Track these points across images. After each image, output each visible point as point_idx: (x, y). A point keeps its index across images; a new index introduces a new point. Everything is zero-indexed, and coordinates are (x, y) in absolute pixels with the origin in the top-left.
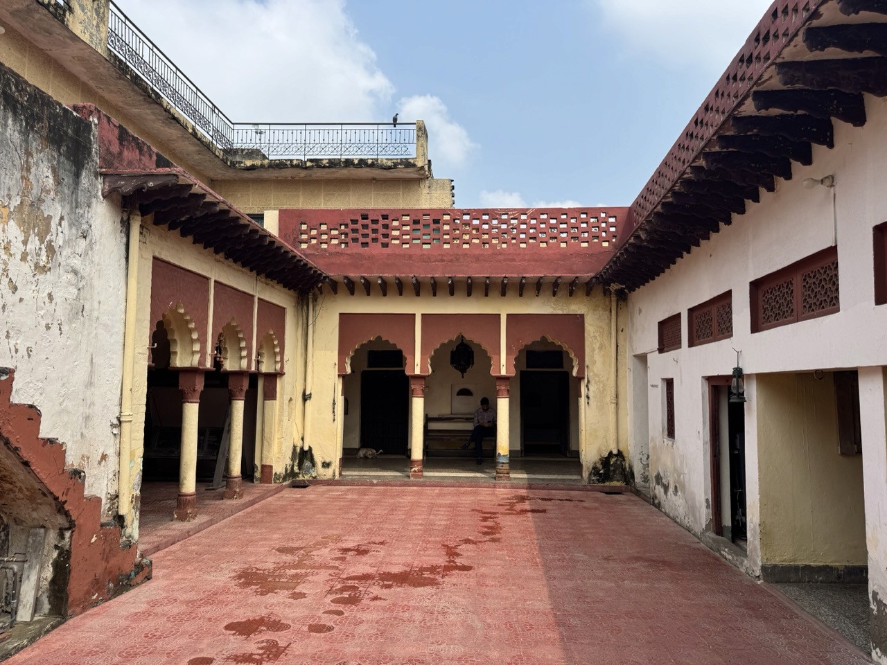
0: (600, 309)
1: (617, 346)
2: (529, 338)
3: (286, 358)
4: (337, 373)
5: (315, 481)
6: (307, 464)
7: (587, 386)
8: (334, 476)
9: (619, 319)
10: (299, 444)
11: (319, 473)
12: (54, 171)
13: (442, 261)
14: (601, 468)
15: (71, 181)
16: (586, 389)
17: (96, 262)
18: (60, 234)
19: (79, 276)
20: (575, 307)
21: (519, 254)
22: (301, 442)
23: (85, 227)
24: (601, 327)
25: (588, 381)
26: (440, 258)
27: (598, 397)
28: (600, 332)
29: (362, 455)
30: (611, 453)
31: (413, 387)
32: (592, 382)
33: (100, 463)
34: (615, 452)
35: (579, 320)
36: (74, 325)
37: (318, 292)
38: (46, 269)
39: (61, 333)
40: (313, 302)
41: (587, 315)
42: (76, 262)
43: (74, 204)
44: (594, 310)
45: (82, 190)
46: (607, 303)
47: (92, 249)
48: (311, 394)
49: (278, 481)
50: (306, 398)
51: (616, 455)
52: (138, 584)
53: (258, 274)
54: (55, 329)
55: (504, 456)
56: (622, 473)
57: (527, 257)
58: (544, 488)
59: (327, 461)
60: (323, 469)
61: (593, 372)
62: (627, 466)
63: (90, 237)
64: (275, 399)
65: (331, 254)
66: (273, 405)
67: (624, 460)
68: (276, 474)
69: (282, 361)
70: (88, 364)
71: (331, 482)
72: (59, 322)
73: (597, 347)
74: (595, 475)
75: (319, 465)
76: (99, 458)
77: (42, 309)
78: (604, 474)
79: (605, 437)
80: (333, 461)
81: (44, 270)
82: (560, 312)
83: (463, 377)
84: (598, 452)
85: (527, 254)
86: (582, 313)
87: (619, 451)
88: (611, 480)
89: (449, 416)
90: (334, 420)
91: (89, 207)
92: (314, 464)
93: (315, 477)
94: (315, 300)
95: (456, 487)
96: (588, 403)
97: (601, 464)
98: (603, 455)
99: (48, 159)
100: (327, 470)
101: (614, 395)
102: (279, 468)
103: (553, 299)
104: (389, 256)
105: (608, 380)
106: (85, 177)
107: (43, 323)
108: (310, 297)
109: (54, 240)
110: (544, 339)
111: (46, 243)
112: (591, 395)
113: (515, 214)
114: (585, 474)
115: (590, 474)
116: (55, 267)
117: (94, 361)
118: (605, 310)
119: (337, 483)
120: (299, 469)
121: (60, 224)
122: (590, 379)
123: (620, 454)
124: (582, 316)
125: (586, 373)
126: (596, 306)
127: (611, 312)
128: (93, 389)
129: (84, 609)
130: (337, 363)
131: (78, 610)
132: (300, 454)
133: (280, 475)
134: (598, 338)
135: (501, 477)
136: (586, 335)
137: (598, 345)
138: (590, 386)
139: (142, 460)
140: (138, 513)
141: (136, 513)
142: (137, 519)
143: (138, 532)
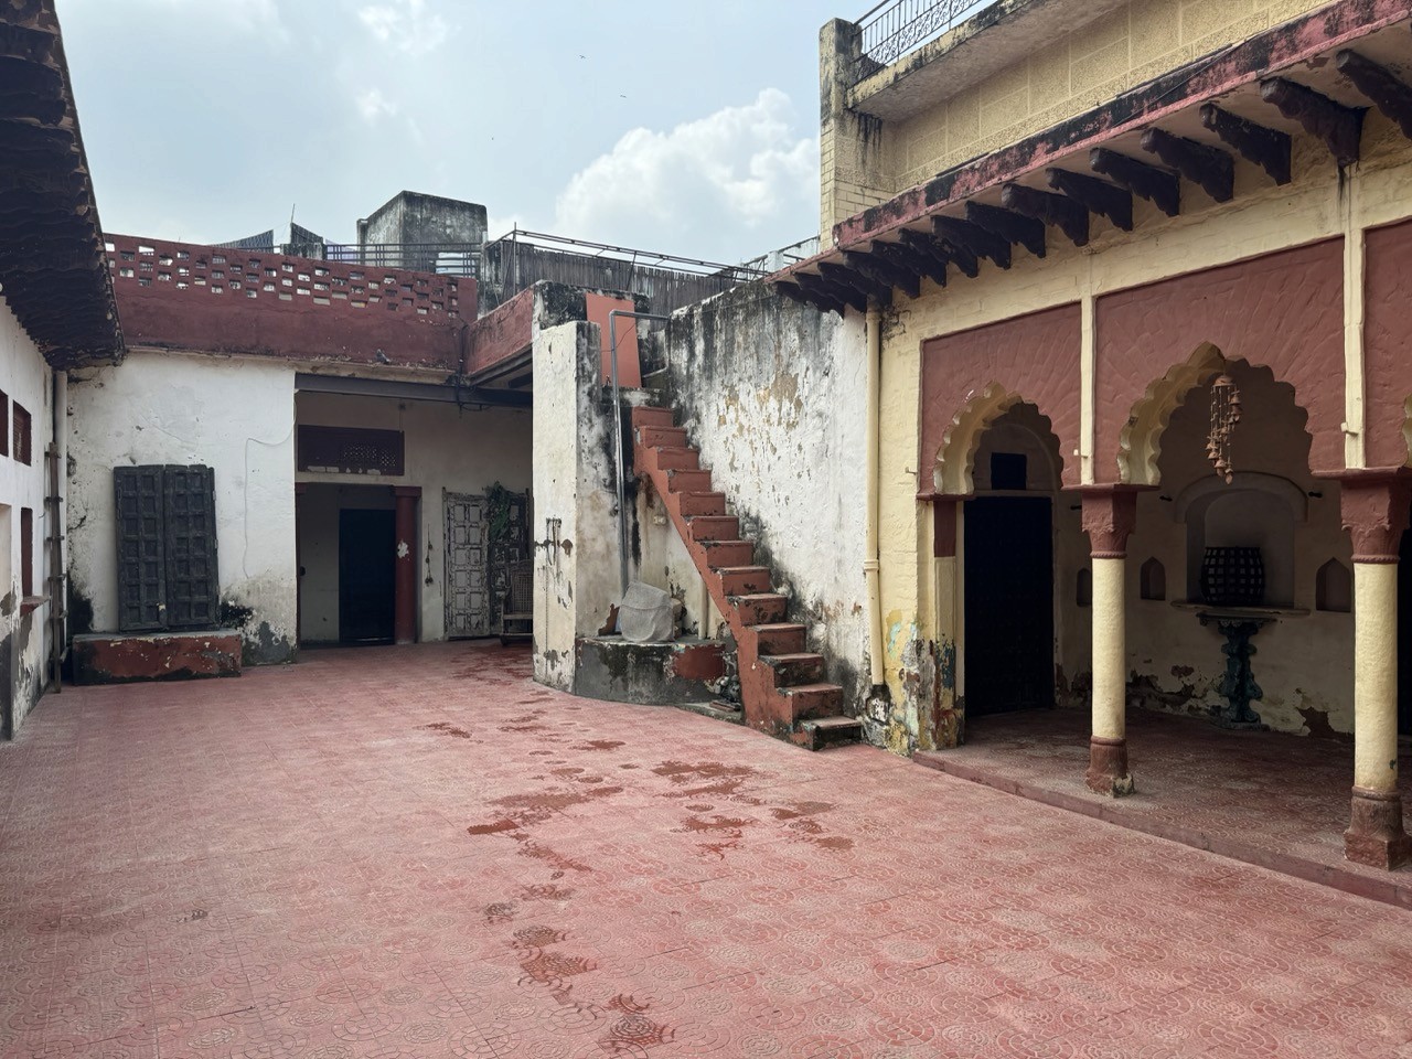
17: (839, 393)
18: (806, 385)
19: (824, 416)
23: (827, 363)
33: (853, 614)
36: (820, 468)
39: (810, 478)
42: (822, 405)
43: (817, 348)
47: (834, 382)
52: (795, 743)
54: (805, 475)
63: (832, 369)
70: (836, 505)
72: (808, 468)
76: (852, 608)
77: (794, 461)
81: (794, 425)
107: (796, 473)
109: (801, 393)
111: (794, 401)
116: (802, 418)
129: (755, 727)
139: (914, 627)
140: (913, 699)
141: (910, 697)
142: (913, 705)
143: (917, 724)
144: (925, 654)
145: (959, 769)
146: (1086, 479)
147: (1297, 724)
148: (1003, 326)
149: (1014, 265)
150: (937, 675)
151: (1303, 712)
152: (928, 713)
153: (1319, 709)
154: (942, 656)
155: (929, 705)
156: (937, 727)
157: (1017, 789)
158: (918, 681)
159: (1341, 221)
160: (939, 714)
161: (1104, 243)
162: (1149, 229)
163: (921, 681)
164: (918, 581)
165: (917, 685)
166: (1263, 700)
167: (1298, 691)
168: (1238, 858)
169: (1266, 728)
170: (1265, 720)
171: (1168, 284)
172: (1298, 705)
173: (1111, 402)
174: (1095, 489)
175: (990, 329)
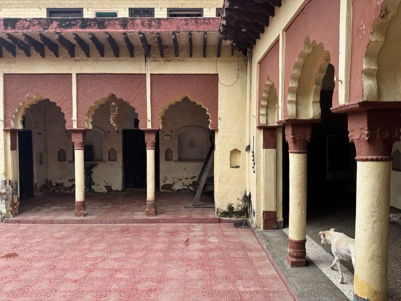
3: (219, 116)
4: (256, 125)
8: (256, 226)
11: (253, 220)
48: (249, 146)
49: (219, 215)
50: (246, 149)
60: (253, 217)
69: (214, 119)
75: (253, 212)
90: (254, 172)
102: (218, 205)
108: (248, 55)
130: (256, 115)
139: (4, 176)
140: (4, 201)
141: (2, 201)
142: (3, 204)
143: (5, 210)
144: (8, 185)
145: (26, 221)
146: (75, 127)
147: (104, 190)
148: (41, 75)
149: (46, 57)
150: (12, 192)
151: (105, 187)
152: (9, 205)
153: (109, 185)
154: (14, 185)
155: (9, 202)
156: (13, 209)
157: (52, 222)
158: (6, 195)
159: (145, 70)
160: (13, 205)
161: (80, 59)
162: (95, 59)
163: (7, 194)
164: (5, 159)
165: (5, 196)
166: (95, 185)
167: (104, 181)
168: (123, 223)
169: (96, 192)
170: (96, 190)
171: (100, 75)
172: (104, 185)
173: (83, 105)
174: (78, 130)
175: (35, 75)
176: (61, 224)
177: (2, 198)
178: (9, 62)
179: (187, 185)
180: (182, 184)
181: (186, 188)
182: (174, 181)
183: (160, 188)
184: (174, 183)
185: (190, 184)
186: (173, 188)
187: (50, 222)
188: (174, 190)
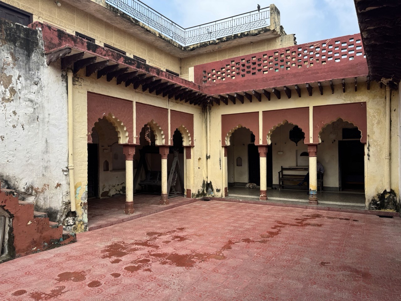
0: (377, 97)
1: (391, 121)
2: (328, 120)
3: (194, 139)
4: (221, 145)
5: (213, 198)
6: (210, 189)
7: (368, 148)
8: (222, 196)
9: (392, 103)
10: (206, 180)
11: (215, 194)
12: (12, 54)
13: (274, 79)
14: (378, 200)
15: (24, 59)
16: (368, 150)
17: (46, 96)
18: (19, 84)
19: (34, 103)
20: (359, 98)
21: (321, 69)
22: (207, 178)
23: (36, 79)
24: (378, 109)
25: (369, 145)
26: (273, 78)
27: (376, 155)
28: (378, 113)
29: (248, 187)
30: (385, 191)
31: (259, 151)
32: (372, 145)
33: (56, 188)
34: (388, 190)
35: (363, 106)
36: (32, 125)
37: (211, 105)
38: (10, 100)
39: (24, 129)
40: (209, 110)
41: (368, 102)
42: (32, 97)
43: (28, 69)
44: (374, 99)
45: (32, 63)
46: (383, 93)
47: (42, 90)
48: (210, 156)
49: (194, 197)
50: (208, 157)
51: (389, 193)
52: (65, 244)
53: (169, 98)
54: (19, 127)
55: (313, 190)
56: (393, 204)
57: (326, 70)
58: (337, 211)
59: (219, 189)
60: (217, 193)
61: (373, 139)
62: (398, 199)
63: (40, 84)
64: (191, 159)
65: (217, 85)
66: (189, 161)
67: (395, 196)
68: (193, 193)
69: (192, 140)
70: (44, 143)
71: (220, 199)
72: (22, 124)
73: (376, 123)
74: (373, 204)
75: (215, 190)
76: (56, 185)
77: (9, 118)
78: (380, 204)
79: (381, 181)
80: (221, 189)
81: (9, 100)
82: (349, 102)
83: (297, 146)
84: (376, 190)
85: (326, 68)
86: (365, 101)
87: (391, 190)
88: (386, 208)
89: (294, 167)
90: (221, 169)
91: (38, 70)
92: (213, 190)
93: (213, 196)
94: (210, 109)
95: (284, 206)
96: (369, 159)
97: (378, 198)
98: (379, 192)
99: (7, 49)
100: (218, 193)
101: (388, 154)
102: (194, 191)
103: (344, 94)
104: (245, 81)
105: (383, 144)
106: (34, 56)
107: (11, 125)
108: (208, 108)
109: (15, 86)
110: (340, 120)
111: (9, 88)
112: (371, 154)
113: (318, 44)
114: (367, 204)
115: (370, 204)
116: (16, 99)
117: (48, 141)
118: (381, 97)
119: (224, 200)
120: (207, 192)
121: (19, 79)
122: (370, 144)
123: (392, 192)
124: (365, 103)
125: (367, 140)
126: (375, 95)
127: (386, 98)
128: (48, 154)
129: (27, 254)
130: (221, 140)
131: (23, 254)
132: (206, 185)
133: (194, 194)
134: (377, 117)
135: (311, 203)
136: (367, 115)
137: (376, 121)
138: (370, 148)
140: (86, 211)
141: (85, 211)
142: (86, 213)
143: (87, 219)
148: (113, 98)
161: (138, 91)
171: (147, 105)
174: (136, 145)
175: (109, 98)
176: (129, 220)
177: (85, 208)
178: (92, 82)
179: (118, 191)
180: (115, 190)
181: (118, 193)
182: (110, 188)
183: (100, 196)
184: (110, 190)
185: (120, 189)
186: (109, 195)
187: (122, 221)
188: (110, 196)
